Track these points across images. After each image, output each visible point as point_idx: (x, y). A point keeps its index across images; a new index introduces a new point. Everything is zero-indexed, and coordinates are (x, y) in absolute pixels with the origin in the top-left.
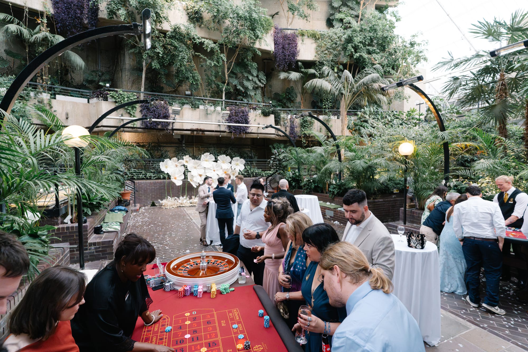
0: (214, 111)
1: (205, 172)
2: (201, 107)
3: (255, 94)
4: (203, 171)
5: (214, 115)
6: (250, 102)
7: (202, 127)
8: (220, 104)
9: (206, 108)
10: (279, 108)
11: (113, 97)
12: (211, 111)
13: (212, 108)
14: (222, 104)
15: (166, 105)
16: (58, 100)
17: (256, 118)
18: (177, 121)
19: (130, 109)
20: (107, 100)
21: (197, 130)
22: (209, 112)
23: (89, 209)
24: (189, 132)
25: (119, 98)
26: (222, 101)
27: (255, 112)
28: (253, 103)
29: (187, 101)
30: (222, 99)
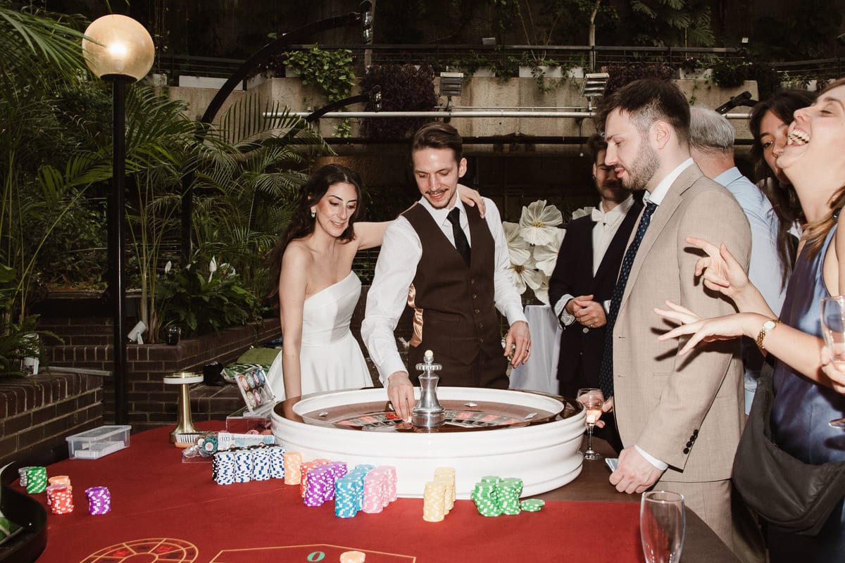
0: (563, 81)
1: (532, 260)
2: (525, 73)
3: (693, 26)
4: (527, 254)
5: (563, 94)
6: (676, 48)
7: (528, 130)
8: (583, 61)
9: (538, 75)
10: (774, 63)
11: (296, 65)
12: (553, 81)
13: (557, 74)
14: (588, 59)
15: (426, 74)
16: (183, 88)
17: (697, 94)
18: (453, 113)
19: (335, 91)
20: (283, 76)
21: (511, 138)
22: (547, 85)
23: (193, 316)
24: (489, 147)
25: (310, 66)
26: (587, 51)
27: (691, 77)
28: (686, 48)
29: (483, 60)
30: (587, 44)
